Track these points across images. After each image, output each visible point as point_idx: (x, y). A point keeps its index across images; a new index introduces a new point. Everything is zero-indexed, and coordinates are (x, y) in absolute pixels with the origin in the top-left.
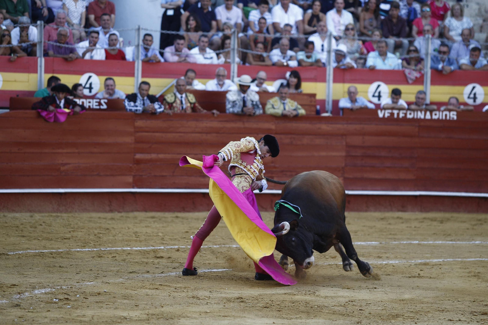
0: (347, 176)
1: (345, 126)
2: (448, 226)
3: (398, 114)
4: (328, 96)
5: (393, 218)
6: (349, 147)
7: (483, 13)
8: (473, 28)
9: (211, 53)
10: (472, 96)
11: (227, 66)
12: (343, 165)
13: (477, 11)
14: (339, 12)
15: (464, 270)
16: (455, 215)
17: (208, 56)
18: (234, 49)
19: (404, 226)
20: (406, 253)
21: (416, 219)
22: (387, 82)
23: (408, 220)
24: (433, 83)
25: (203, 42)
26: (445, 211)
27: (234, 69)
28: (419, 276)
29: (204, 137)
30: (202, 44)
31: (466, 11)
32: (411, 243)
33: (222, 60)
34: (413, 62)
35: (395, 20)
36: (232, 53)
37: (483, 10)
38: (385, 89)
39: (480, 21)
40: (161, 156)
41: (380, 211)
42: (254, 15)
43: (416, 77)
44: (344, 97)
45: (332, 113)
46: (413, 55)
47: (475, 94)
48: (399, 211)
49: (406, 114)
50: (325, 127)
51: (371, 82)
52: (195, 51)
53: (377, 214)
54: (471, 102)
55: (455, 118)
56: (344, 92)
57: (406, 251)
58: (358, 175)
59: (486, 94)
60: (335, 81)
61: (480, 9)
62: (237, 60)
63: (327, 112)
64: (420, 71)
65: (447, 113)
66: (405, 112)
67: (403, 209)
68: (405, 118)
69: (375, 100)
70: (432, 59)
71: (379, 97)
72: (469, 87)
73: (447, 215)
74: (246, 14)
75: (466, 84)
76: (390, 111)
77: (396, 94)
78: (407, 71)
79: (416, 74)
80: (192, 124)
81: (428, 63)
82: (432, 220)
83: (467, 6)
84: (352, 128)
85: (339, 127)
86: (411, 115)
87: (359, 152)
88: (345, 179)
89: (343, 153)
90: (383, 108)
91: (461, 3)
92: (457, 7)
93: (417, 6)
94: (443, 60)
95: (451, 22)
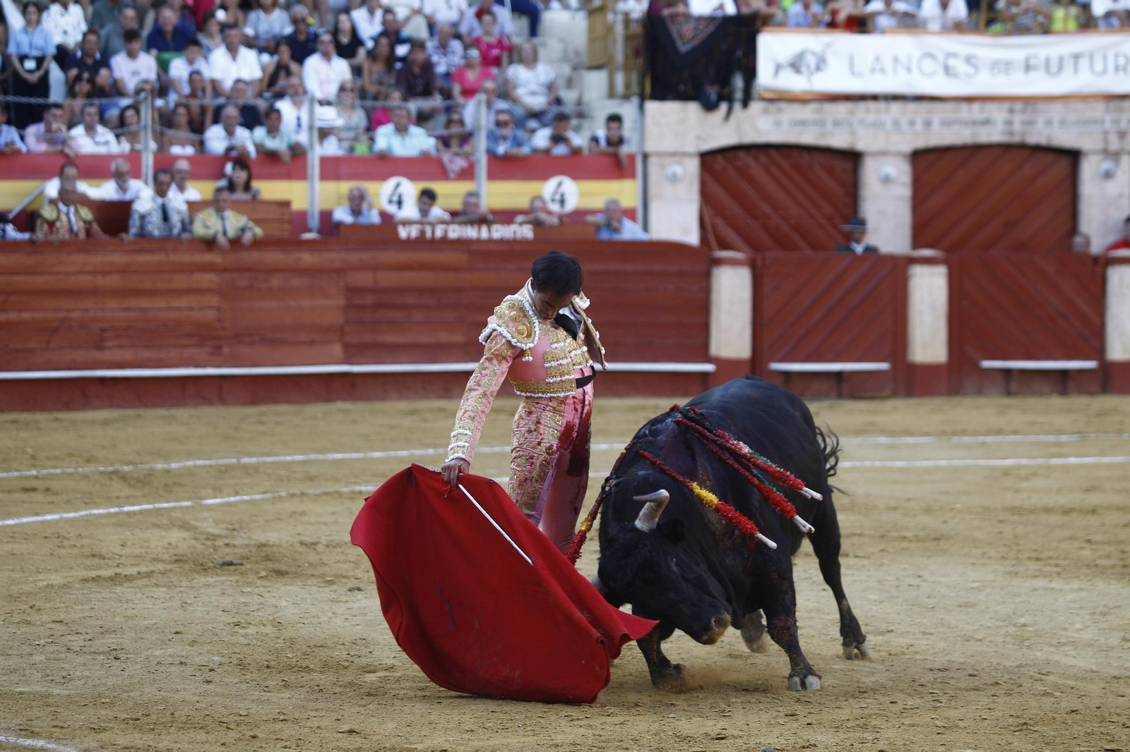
0: (349, 339)
1: (343, 255)
3: (433, 233)
4: (312, 202)
6: (351, 291)
7: (572, 56)
8: (556, 80)
9: (105, 134)
10: (558, 197)
11: (134, 158)
12: (342, 321)
13: (560, 53)
14: (327, 56)
17: (99, 138)
18: (145, 127)
22: (412, 177)
24: (492, 176)
25: (89, 114)
27: (147, 161)
29: (99, 280)
30: (88, 119)
31: (542, 53)
33: (126, 147)
34: (454, 143)
35: (417, 70)
36: (142, 135)
37: (571, 50)
38: (410, 190)
39: (566, 70)
40: (26, 315)
41: (407, 398)
42: (179, 68)
43: (462, 168)
44: (339, 203)
45: (319, 232)
46: (455, 130)
47: (562, 195)
48: (440, 397)
49: (446, 232)
50: (308, 258)
51: (384, 177)
52: (79, 131)
53: (402, 405)
54: (555, 207)
55: (531, 235)
58: (368, 338)
59: (582, 194)
60: (324, 176)
61: (565, 51)
62: (153, 145)
63: (309, 231)
64: (467, 156)
68: (445, 240)
69: (392, 209)
70: (488, 137)
71: (400, 203)
72: (553, 183)
74: (163, 66)
75: (546, 178)
76: (419, 227)
77: (428, 197)
78: (446, 157)
79: (460, 163)
80: (78, 258)
81: (481, 143)
83: (545, 45)
84: (355, 257)
85: (333, 257)
86: (455, 232)
87: (369, 299)
88: (347, 346)
89: (341, 302)
90: (406, 223)
91: (536, 41)
92: (527, 47)
93: (456, 45)
94: (505, 138)
95: (518, 72)
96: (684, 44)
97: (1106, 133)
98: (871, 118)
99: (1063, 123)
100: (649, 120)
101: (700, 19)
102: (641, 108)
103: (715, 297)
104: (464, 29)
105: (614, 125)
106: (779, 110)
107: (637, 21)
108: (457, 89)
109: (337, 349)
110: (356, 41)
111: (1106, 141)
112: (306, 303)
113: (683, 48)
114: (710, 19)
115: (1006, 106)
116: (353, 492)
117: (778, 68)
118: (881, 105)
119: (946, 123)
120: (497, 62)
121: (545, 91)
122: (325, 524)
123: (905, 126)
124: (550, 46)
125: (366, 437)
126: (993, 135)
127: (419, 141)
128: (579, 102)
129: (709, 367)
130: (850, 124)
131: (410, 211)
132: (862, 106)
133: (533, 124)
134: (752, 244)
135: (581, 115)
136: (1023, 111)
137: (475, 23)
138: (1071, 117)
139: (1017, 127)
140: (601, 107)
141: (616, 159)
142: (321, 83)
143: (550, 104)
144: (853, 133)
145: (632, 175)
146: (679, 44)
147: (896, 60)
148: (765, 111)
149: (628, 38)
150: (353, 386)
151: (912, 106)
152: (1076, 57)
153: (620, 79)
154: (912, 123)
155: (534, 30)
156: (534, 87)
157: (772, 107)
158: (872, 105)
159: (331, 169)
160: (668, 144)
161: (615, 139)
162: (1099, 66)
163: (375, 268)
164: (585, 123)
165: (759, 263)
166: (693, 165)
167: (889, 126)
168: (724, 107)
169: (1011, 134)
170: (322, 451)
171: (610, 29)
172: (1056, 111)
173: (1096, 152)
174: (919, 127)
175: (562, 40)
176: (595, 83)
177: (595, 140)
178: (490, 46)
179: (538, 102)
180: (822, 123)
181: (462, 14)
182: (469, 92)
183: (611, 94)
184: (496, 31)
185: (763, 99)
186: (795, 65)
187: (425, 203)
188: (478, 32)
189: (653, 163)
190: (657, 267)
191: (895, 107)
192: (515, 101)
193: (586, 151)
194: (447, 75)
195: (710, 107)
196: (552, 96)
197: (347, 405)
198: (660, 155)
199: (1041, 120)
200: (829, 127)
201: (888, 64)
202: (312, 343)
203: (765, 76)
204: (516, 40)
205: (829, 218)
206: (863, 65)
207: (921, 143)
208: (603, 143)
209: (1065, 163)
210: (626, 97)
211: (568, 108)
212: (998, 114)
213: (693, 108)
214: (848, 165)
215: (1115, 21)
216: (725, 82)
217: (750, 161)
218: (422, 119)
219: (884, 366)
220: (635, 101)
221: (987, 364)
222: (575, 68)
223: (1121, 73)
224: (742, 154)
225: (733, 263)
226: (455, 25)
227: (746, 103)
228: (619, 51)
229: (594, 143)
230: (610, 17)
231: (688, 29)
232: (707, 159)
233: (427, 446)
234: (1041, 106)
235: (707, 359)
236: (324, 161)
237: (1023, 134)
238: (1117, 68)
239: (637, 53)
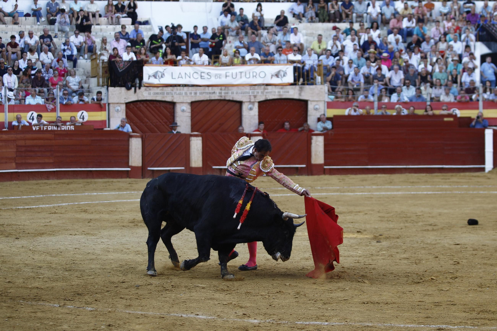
0: (17, 162)
1: (15, 135)
2: (71, 186)
3: (43, 128)
4: (6, 120)
5: (42, 183)
6: (18, 146)
7: (86, 73)
8: (81, 81)
10: (82, 117)
12: (15, 156)
13: (83, 73)
14: (10, 75)
15: (79, 209)
16: (75, 180)
19: (48, 187)
20: (49, 201)
21: (55, 183)
22: (36, 111)
23: (50, 184)
24: (61, 111)
26: (70, 178)
28: (55, 213)
31: (77, 72)
32: (51, 196)
34: (50, 100)
35: (39, 79)
37: (86, 72)
39: (85, 78)
41: (36, 180)
43: (52, 108)
44: (14, 120)
45: (8, 128)
46: (51, 96)
47: (83, 116)
48: (45, 179)
49: (47, 128)
50: (4, 136)
51: (28, 112)
53: (34, 182)
55: (73, 129)
56: (14, 117)
57: (49, 200)
58: (23, 161)
59: (89, 116)
60: (9, 112)
61: (84, 71)
63: (6, 128)
64: (54, 105)
65: (69, 126)
66: (47, 126)
67: (48, 178)
68: (47, 130)
69: (31, 121)
70: (60, 98)
71: (33, 119)
72: (80, 113)
73: (71, 181)
75: (78, 111)
76: (39, 127)
77: (40, 117)
78: (47, 105)
79: (51, 106)
82: (63, 183)
83: (78, 70)
84: (19, 136)
85: (12, 136)
86: (50, 128)
87: (23, 149)
88: (16, 164)
89: (15, 150)
90: (35, 125)
91: (75, 69)
92: (72, 70)
93: (51, 70)
94: (66, 99)
95: (70, 79)
96: (120, 70)
97: (250, 96)
98: (178, 92)
99: (237, 93)
100: (110, 93)
101: (125, 61)
102: (107, 89)
103: (130, 147)
104: (53, 65)
105: (99, 95)
106: (150, 89)
107: (106, 62)
108: (50, 84)
109: (14, 165)
110: (20, 70)
111: (250, 98)
112: (4, 150)
113: (120, 71)
114: (129, 61)
115: (220, 88)
116: (16, 209)
117: (149, 76)
118: (182, 88)
119: (201, 93)
120: (63, 75)
121: (78, 84)
122: (7, 218)
123: (189, 94)
124: (80, 70)
125: (22, 192)
126: (216, 97)
127: (39, 100)
128: (89, 88)
129: (129, 169)
130: (172, 94)
131: (35, 122)
132: (176, 88)
133: (74, 94)
134: (142, 131)
135: (89, 92)
136: (225, 90)
137: (57, 63)
138: (239, 91)
139: (223, 94)
140: (96, 89)
141: (100, 105)
142: (8, 83)
143: (79, 88)
144: (173, 97)
145: (105, 110)
146: (119, 69)
147: (185, 74)
148: (146, 89)
149: (103, 68)
150: (19, 176)
151: (190, 88)
152: (241, 73)
153: (101, 80)
154: (191, 93)
155: (75, 66)
156: (75, 83)
157: (148, 89)
158: (178, 88)
159: (12, 109)
160: (116, 101)
161: (100, 99)
162: (248, 76)
163: (25, 139)
164: (90, 94)
165: (144, 137)
166: (124, 107)
167: (184, 94)
168: (133, 89)
169: (221, 96)
170: (8, 196)
171: (98, 65)
172: (235, 89)
173: (247, 102)
174: (193, 94)
175: (83, 69)
176: (94, 81)
177: (93, 99)
178: (61, 71)
179: (75, 88)
180: (163, 94)
181: (52, 61)
182: (54, 85)
183: (98, 85)
184: (63, 66)
185: (145, 86)
186: (155, 76)
187: (39, 119)
188: (58, 66)
189: (111, 106)
190: (112, 138)
191: (186, 88)
192: (69, 87)
193: (90, 103)
194: (48, 80)
195: (129, 89)
196: (80, 86)
197: (17, 182)
198: (113, 103)
199: (230, 92)
200: (165, 95)
201: (183, 75)
202: (6, 163)
203: (145, 79)
204: (69, 69)
205: (166, 123)
206: (176, 76)
207: (194, 100)
208: (96, 100)
209: (238, 105)
210: (103, 86)
211: (85, 89)
212: (217, 90)
213: (123, 89)
214: (171, 107)
215: (252, 62)
216: (133, 81)
217: (141, 105)
218: (40, 93)
219: (183, 168)
220: (106, 87)
221: (214, 167)
222: (87, 77)
223: (254, 77)
224: (138, 103)
225: (136, 137)
226: (51, 64)
227: (140, 88)
228: (101, 72)
229: (93, 100)
230: (98, 61)
231: (121, 65)
232: (128, 105)
233: (41, 194)
234: (230, 88)
235: (129, 167)
236: (9, 106)
237: (225, 96)
238: (253, 76)
239: (106, 72)
